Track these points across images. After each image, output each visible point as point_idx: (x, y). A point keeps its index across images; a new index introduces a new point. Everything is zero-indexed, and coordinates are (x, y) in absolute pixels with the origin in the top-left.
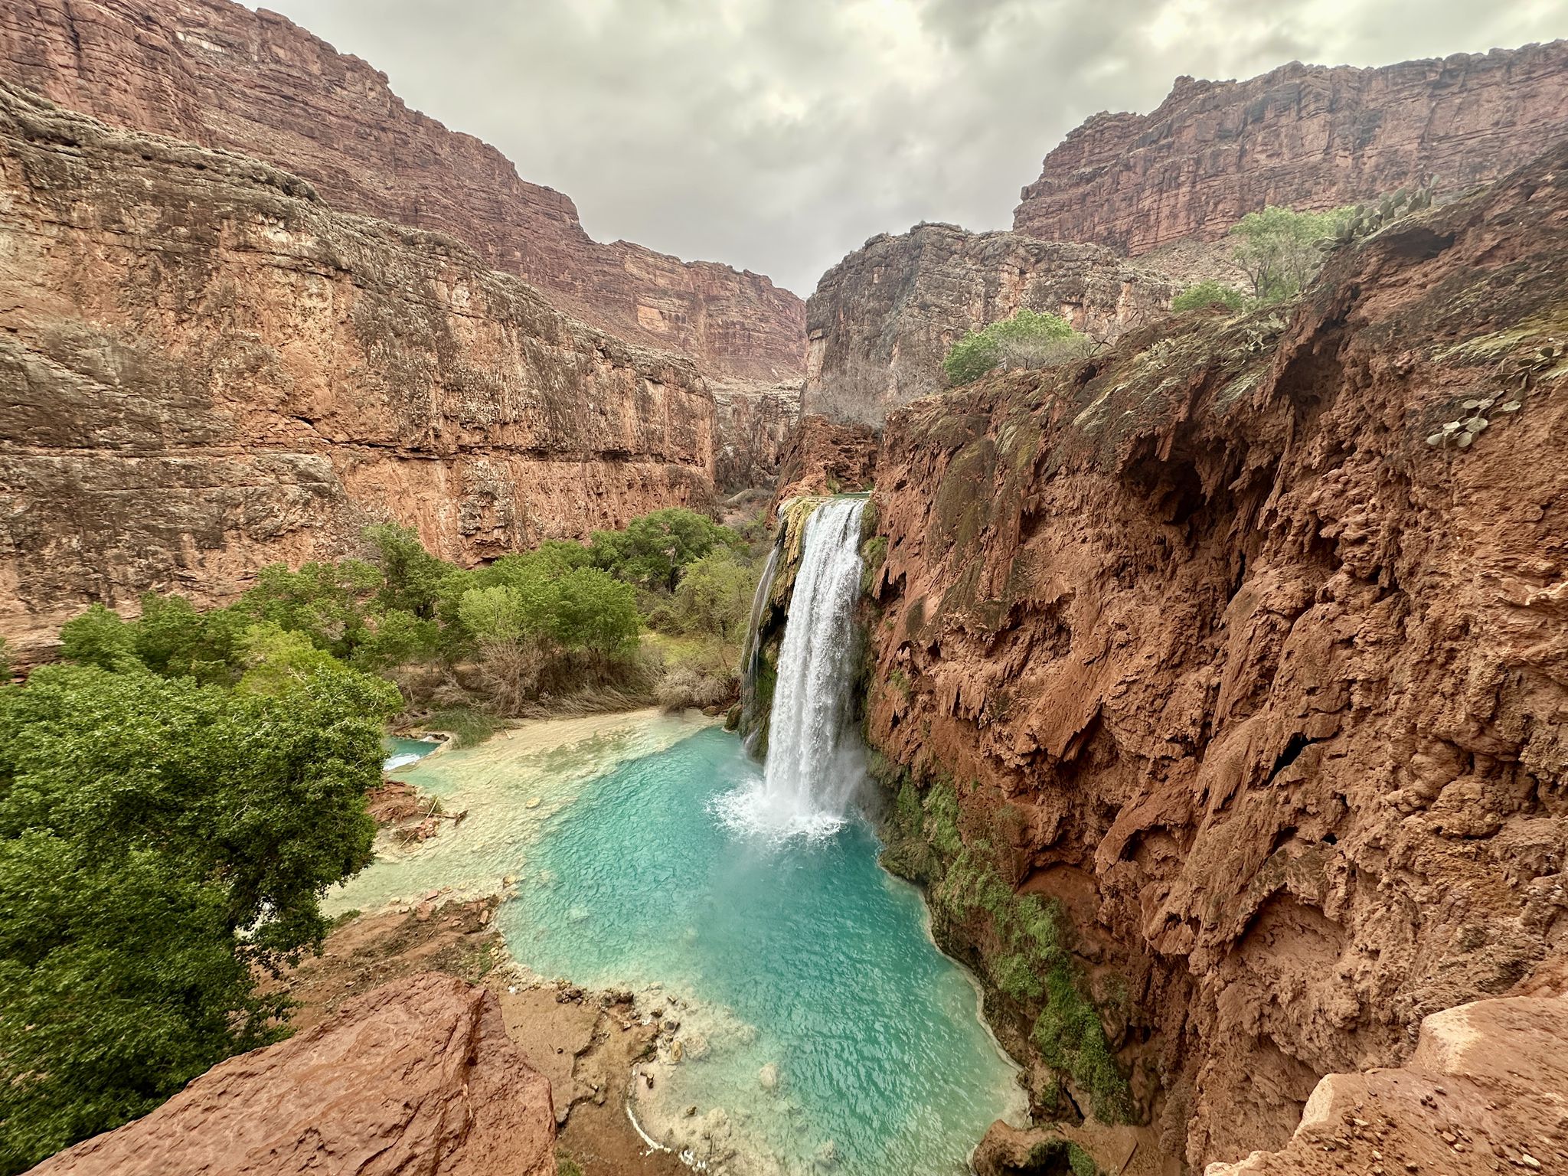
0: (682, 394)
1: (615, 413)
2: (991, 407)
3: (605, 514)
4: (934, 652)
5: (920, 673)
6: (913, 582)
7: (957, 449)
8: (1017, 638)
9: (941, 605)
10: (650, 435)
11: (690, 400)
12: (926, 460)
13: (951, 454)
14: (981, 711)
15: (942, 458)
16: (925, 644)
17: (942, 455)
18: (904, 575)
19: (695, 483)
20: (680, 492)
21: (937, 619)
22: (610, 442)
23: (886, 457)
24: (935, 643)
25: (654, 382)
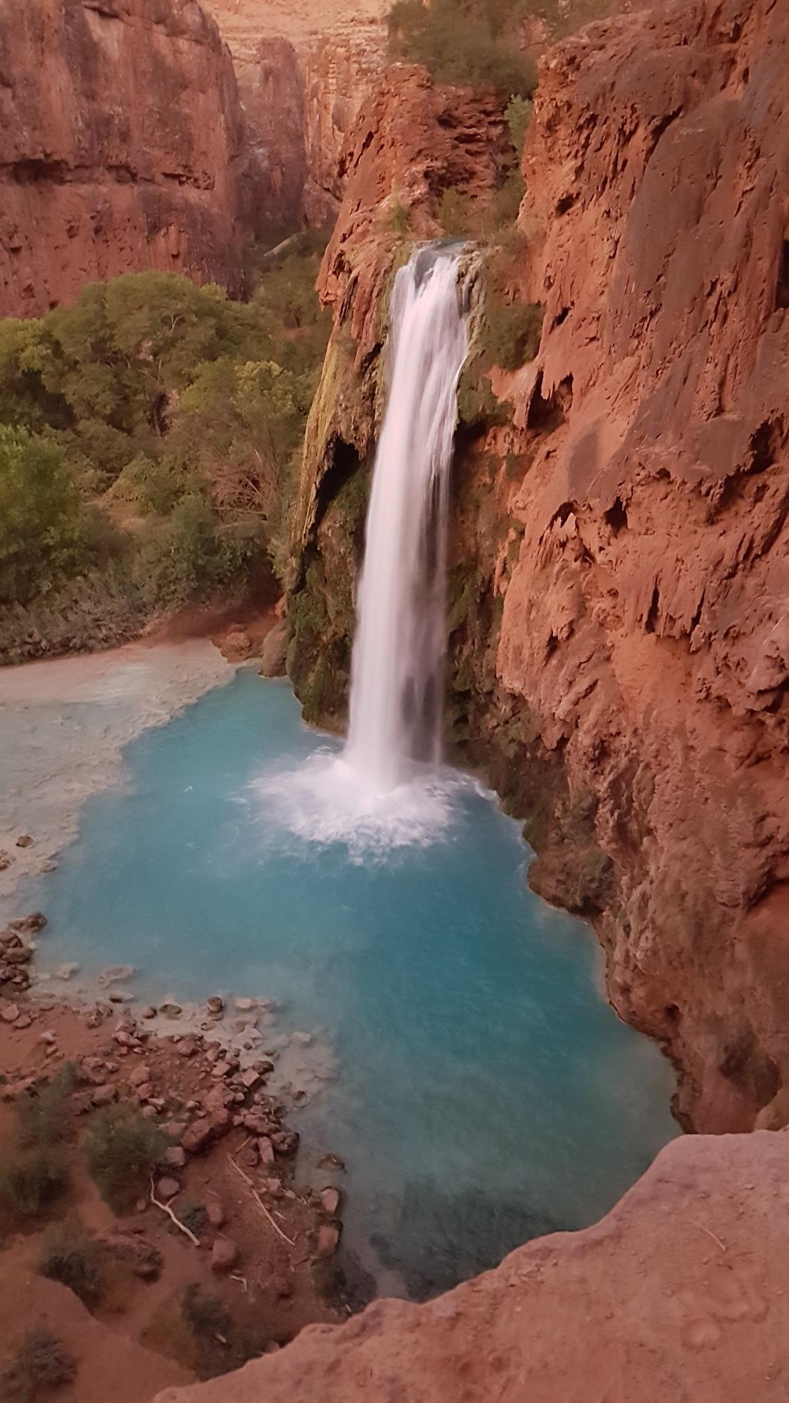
0: (160, 36)
1: (29, 82)
2: (738, 29)
3: (29, 289)
4: (616, 518)
5: (593, 558)
6: (583, 393)
7: (668, 120)
8: (764, 488)
9: (631, 432)
10: (100, 126)
11: (177, 51)
12: (611, 145)
13: (658, 132)
14: (696, 621)
15: (640, 140)
16: (602, 506)
17: (641, 132)
18: (568, 381)
19: (197, 221)
20: (169, 240)
21: (623, 459)
22: (25, 142)
23: (540, 146)
24: (618, 502)
25: (102, 14)
